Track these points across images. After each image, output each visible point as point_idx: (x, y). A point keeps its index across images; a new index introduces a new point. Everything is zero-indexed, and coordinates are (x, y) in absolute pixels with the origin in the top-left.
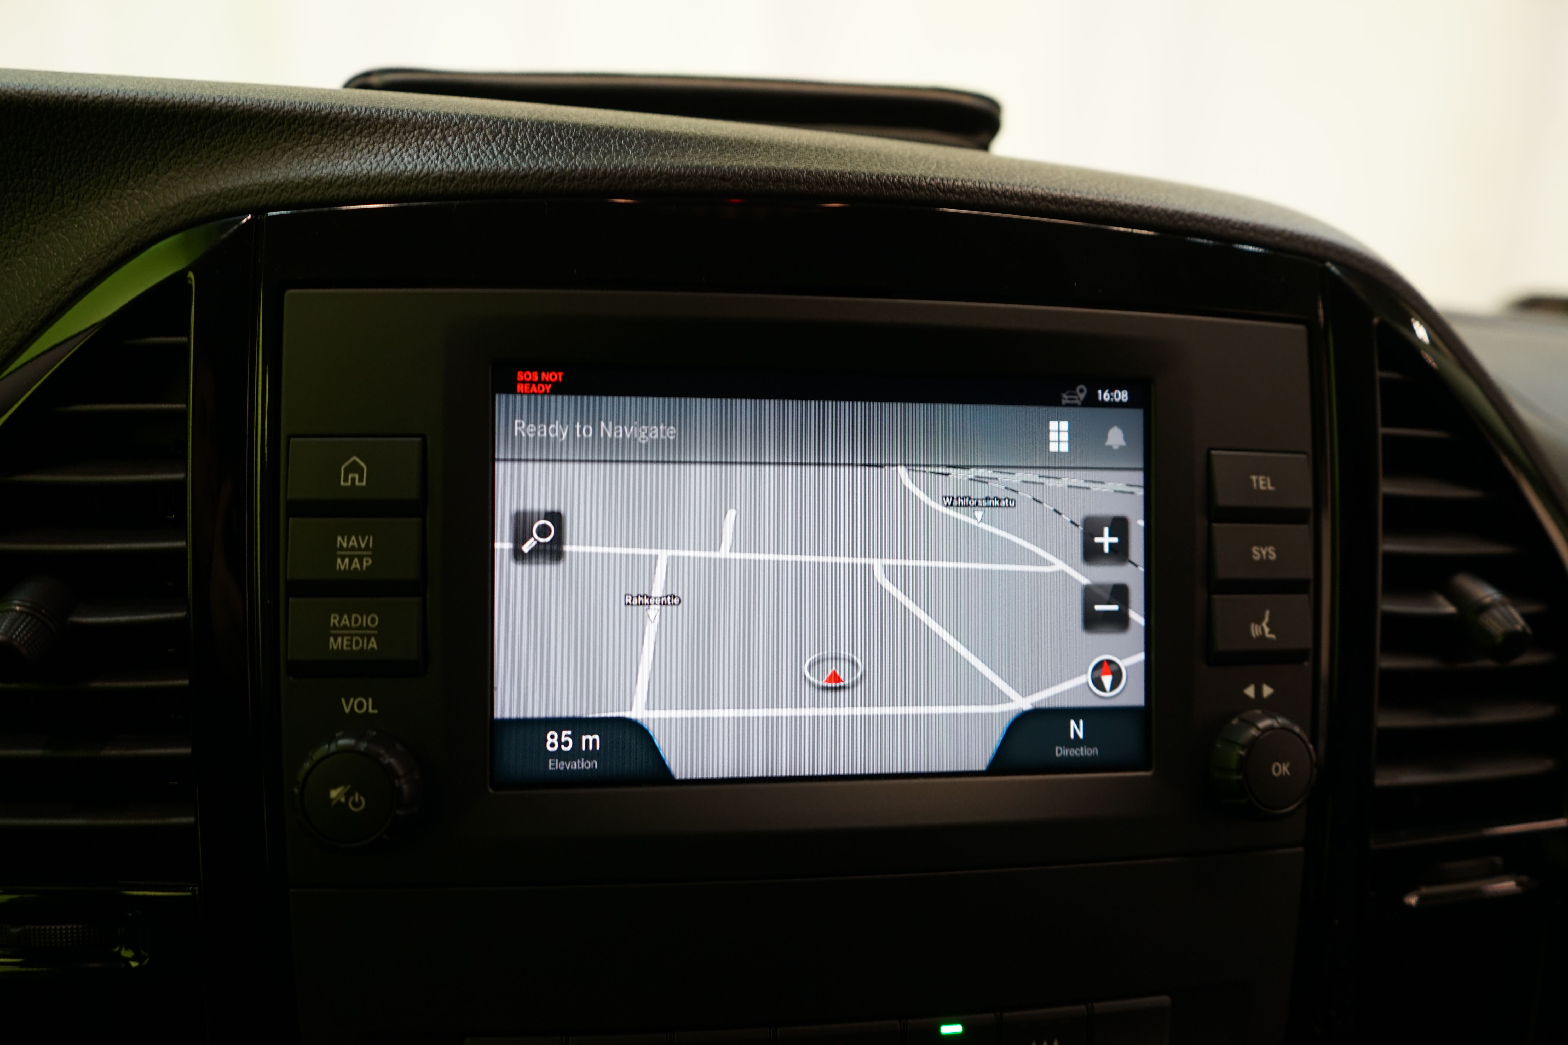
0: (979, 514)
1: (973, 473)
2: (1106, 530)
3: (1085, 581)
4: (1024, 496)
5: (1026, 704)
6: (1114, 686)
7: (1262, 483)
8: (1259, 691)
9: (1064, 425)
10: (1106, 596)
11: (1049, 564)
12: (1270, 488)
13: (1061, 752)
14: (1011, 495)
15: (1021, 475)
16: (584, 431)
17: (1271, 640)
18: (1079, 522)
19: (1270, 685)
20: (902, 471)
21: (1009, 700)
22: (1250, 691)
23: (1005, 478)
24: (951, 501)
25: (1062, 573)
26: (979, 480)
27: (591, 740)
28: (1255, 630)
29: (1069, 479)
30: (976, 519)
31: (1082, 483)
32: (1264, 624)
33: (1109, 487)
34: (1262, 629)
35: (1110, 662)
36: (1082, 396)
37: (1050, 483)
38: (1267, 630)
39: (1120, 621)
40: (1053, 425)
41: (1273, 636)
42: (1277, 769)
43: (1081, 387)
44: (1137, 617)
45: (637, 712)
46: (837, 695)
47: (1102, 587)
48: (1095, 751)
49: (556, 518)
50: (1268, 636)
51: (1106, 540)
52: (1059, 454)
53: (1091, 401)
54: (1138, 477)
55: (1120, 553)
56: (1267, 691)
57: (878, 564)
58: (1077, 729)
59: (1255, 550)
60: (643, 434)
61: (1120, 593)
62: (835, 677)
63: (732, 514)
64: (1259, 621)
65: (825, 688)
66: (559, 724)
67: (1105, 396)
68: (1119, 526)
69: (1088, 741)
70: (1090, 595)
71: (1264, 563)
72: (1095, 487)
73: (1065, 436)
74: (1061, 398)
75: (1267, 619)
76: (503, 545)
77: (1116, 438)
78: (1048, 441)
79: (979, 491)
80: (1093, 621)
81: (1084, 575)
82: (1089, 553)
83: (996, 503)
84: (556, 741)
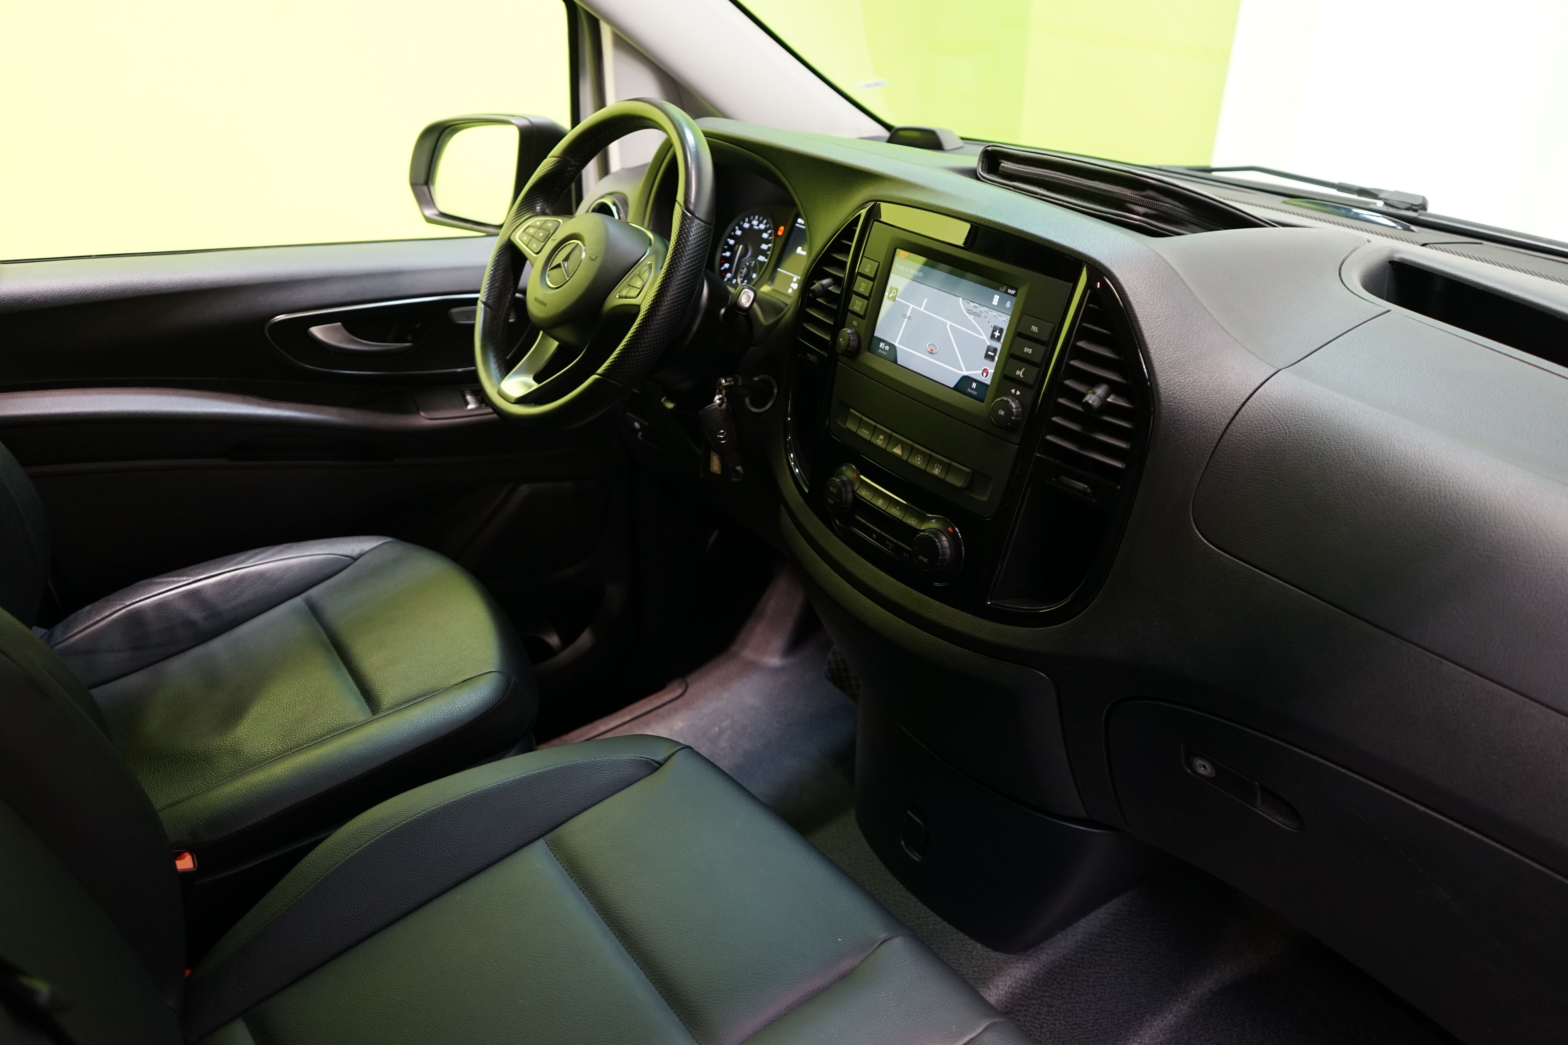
0: (972, 316)
1: (975, 304)
2: (998, 331)
3: (989, 344)
4: (983, 315)
5: (966, 373)
6: (986, 377)
7: (1035, 329)
8: (1016, 392)
9: (998, 297)
10: (992, 350)
11: (982, 336)
12: (1036, 331)
13: (969, 390)
14: (981, 314)
15: (985, 309)
17: (1021, 377)
18: (993, 326)
19: (1020, 391)
20: (961, 299)
21: (962, 370)
22: (1013, 391)
23: (981, 308)
24: (968, 311)
25: (984, 340)
26: (975, 307)
27: (887, 348)
28: (1018, 373)
29: (995, 313)
30: (971, 317)
31: (997, 315)
32: (1021, 372)
33: (1002, 319)
34: (1020, 373)
35: (987, 370)
36: (1005, 289)
37: (990, 313)
38: (1021, 374)
39: (992, 358)
40: (996, 296)
41: (1022, 376)
42: (1000, 412)
43: (1005, 287)
44: (996, 358)
45: (896, 344)
46: (932, 355)
47: (992, 347)
48: (976, 393)
50: (1021, 375)
51: (997, 334)
52: (994, 305)
53: (1006, 292)
54: (1009, 317)
55: (999, 338)
56: (1018, 393)
57: (949, 323)
58: (974, 385)
59: (1026, 348)
61: (995, 350)
62: (932, 350)
63: (926, 300)
64: (1020, 370)
65: (929, 352)
66: (884, 341)
67: (1009, 291)
68: (1001, 331)
69: (975, 390)
70: (989, 349)
71: (1027, 353)
72: (999, 318)
73: (997, 300)
74: (999, 289)
75: (1023, 371)
76: (887, 293)
77: (1008, 304)
78: (992, 300)
79: (974, 310)
80: (987, 356)
81: (989, 342)
82: (993, 336)
83: (977, 315)
84: (882, 345)
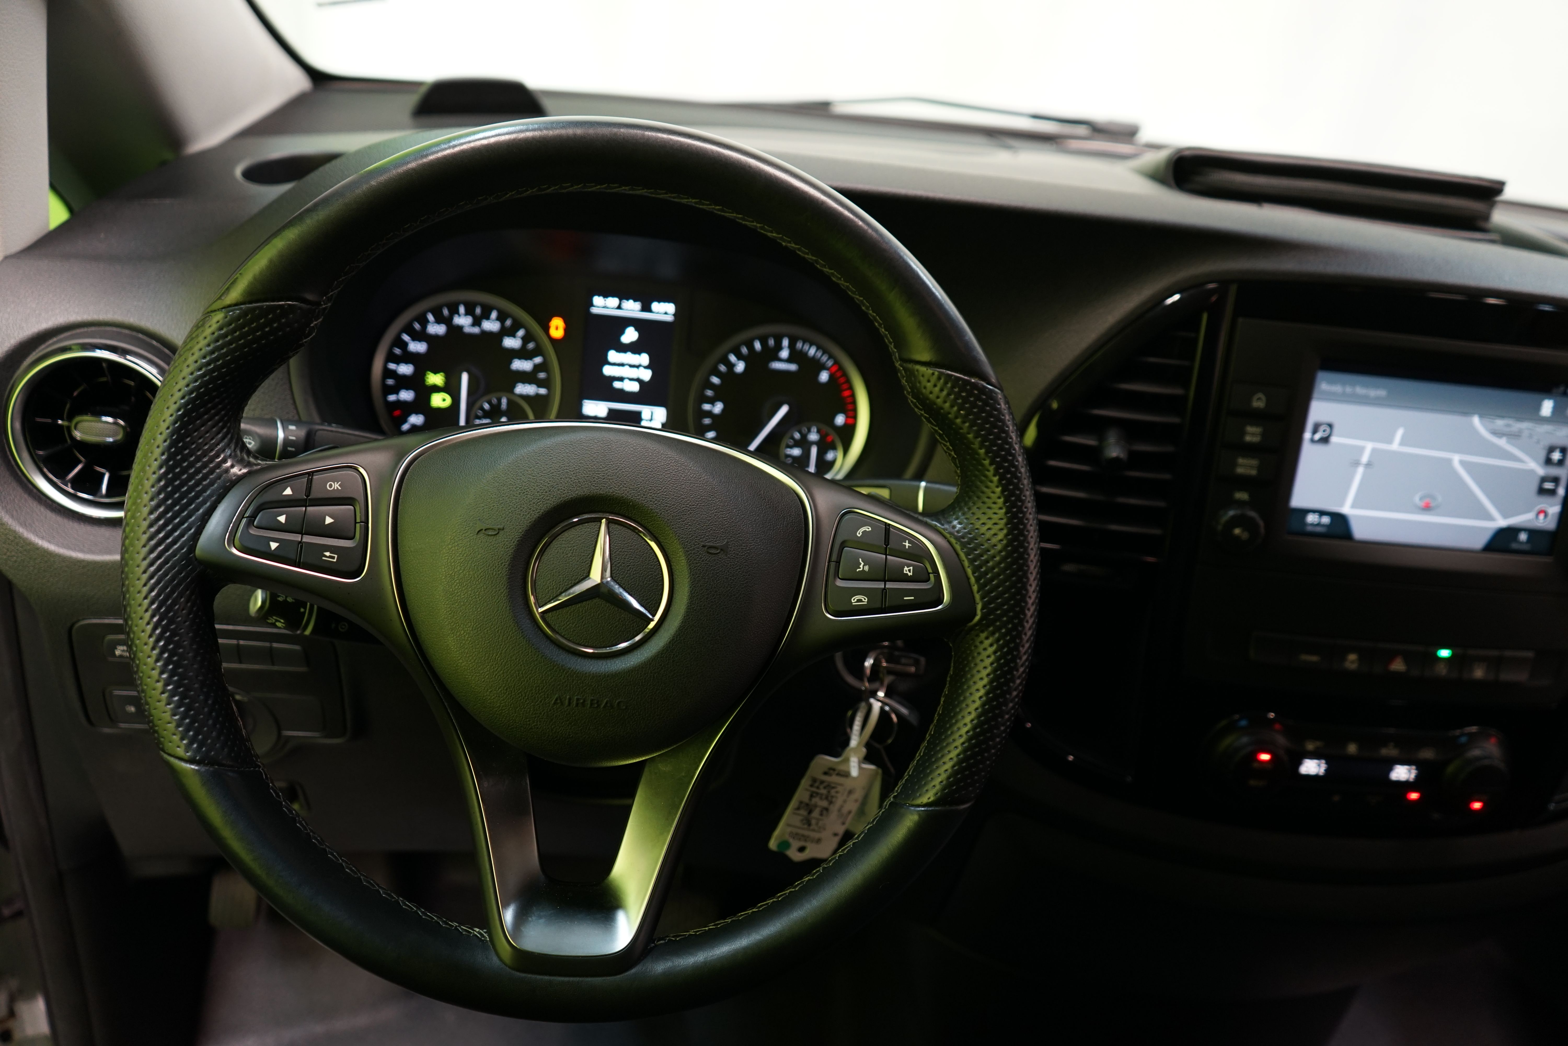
0: (1504, 439)
1: (1506, 421)
2: (1557, 452)
3: (1542, 474)
4: (1525, 433)
5: (1504, 524)
6: (1544, 520)
9: (1551, 403)
10: (1550, 481)
11: (1527, 463)
13: (1514, 545)
14: (1518, 432)
15: (1525, 424)
16: (1349, 390)
18: (1546, 447)
20: (1475, 417)
21: (1490, 518)
23: (1518, 424)
24: (1495, 433)
25: (1531, 469)
26: (1508, 425)
27: (1326, 520)
29: (1548, 428)
30: (1501, 441)
31: (1552, 430)
33: (1563, 433)
35: (1544, 510)
36: (1562, 390)
37: (1537, 428)
39: (1552, 492)
40: (1546, 403)
43: (1562, 386)
44: (1561, 491)
45: (1346, 510)
46: (1426, 512)
47: (1549, 477)
48: (1528, 547)
49: (1330, 426)
51: (1556, 457)
52: (1544, 416)
55: (1562, 462)
57: (1456, 459)
58: (1523, 537)
60: (1373, 393)
61: (1556, 480)
62: (1427, 505)
63: (1401, 430)
65: (1422, 508)
66: (1314, 511)
68: (1563, 451)
69: (1526, 543)
70: (1543, 480)
72: (1557, 433)
73: (1550, 408)
74: (1553, 392)
76: (1307, 435)
78: (1540, 410)
79: (1506, 430)
80: (1542, 491)
81: (1541, 471)
82: (1548, 461)
83: (1513, 436)
84: (1311, 518)
